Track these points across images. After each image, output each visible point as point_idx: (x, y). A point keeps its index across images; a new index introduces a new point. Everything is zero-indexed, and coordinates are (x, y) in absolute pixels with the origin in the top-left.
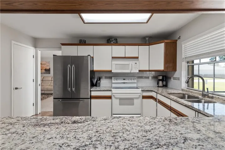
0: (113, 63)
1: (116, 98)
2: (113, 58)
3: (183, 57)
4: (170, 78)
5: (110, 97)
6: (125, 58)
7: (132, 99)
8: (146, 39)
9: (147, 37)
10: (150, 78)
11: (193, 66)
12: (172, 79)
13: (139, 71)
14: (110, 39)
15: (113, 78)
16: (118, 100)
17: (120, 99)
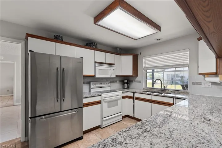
0: (97, 68)
1: (105, 102)
2: (95, 62)
3: (144, 67)
4: (132, 81)
5: (99, 102)
6: (105, 63)
7: (117, 100)
8: (117, 49)
9: (118, 48)
10: (118, 81)
11: (146, 73)
12: (134, 82)
13: (116, 76)
14: (93, 43)
15: (91, 83)
16: (107, 104)
17: (108, 102)
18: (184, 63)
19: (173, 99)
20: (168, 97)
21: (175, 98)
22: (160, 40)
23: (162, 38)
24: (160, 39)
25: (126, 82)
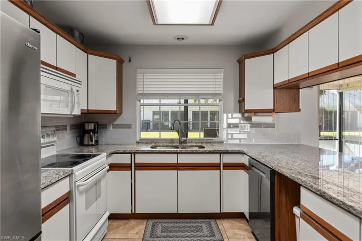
1: (82, 193)
5: (66, 199)
6: (57, 69)
10: (68, 127)
12: (110, 128)
18: (217, 92)
19: (219, 155)
20: (212, 153)
21: (223, 153)
22: (183, 41)
23: (187, 37)
24: (183, 39)
25: (93, 128)
